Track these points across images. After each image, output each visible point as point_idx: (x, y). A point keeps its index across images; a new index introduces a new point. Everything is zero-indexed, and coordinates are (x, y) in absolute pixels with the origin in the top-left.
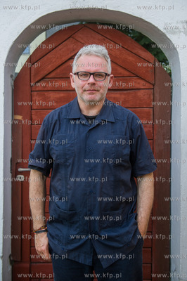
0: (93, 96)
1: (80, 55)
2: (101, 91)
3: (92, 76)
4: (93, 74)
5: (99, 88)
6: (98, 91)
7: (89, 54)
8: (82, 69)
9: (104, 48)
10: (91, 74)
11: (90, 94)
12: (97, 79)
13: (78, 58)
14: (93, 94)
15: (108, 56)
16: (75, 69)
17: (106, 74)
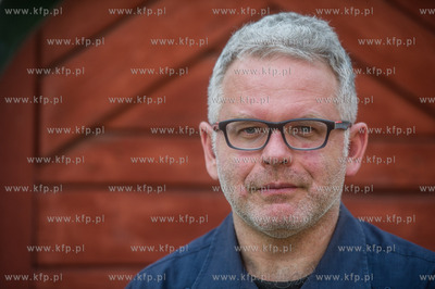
0: (285, 206)
1: (234, 58)
2: (316, 187)
3: (276, 134)
4: (280, 127)
5: (306, 178)
6: (303, 187)
7: (263, 52)
8: (241, 111)
9: (323, 24)
10: (272, 126)
11: (271, 200)
12: (299, 144)
13: (227, 65)
14: (285, 199)
15: (340, 52)
16: (215, 109)
17: (331, 126)
